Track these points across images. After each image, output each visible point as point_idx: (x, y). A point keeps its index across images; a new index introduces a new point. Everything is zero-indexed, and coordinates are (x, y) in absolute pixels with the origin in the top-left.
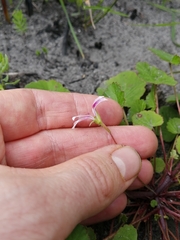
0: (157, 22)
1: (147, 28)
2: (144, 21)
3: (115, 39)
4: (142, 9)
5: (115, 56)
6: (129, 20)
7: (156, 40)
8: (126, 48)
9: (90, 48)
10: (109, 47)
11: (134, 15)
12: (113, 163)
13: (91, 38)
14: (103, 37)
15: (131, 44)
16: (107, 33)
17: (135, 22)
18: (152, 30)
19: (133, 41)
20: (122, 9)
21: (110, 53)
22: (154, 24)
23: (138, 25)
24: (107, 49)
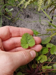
1: (32, 20)
2: (31, 18)
3: (23, 24)
4: (30, 14)
6: (27, 18)
7: (35, 23)
8: (26, 27)
11: (28, 16)
12: (30, 54)
13: (15, 25)
14: (19, 24)
15: (27, 25)
17: (28, 18)
18: (34, 20)
19: (28, 24)
20: (24, 15)
22: (34, 18)
23: (29, 19)
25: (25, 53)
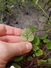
0: (34, 15)
1: (31, 17)
2: (30, 15)
3: (22, 21)
4: (30, 12)
5: (21, 26)
6: (26, 15)
7: (33, 20)
8: (25, 23)
9: (15, 24)
10: (20, 23)
13: (15, 21)
14: (18, 20)
16: (19, 19)
17: (28, 15)
19: (27, 21)
20: (24, 12)
21: (20, 25)
24: (19, 24)
25: (20, 45)
